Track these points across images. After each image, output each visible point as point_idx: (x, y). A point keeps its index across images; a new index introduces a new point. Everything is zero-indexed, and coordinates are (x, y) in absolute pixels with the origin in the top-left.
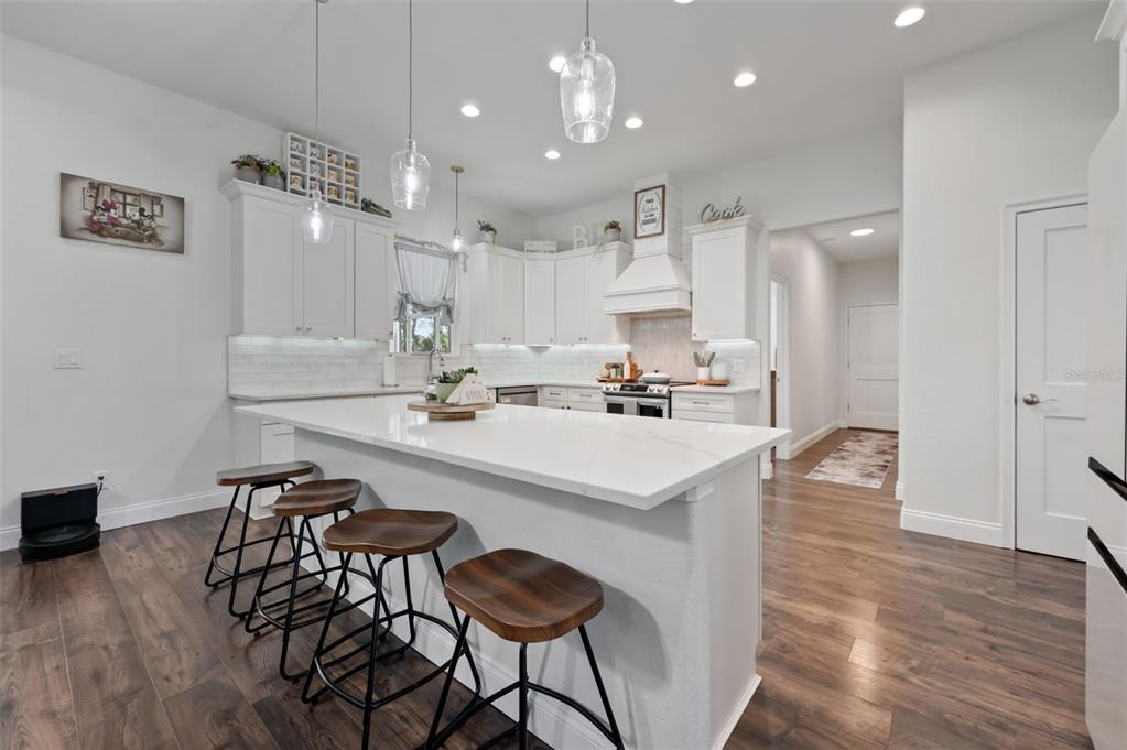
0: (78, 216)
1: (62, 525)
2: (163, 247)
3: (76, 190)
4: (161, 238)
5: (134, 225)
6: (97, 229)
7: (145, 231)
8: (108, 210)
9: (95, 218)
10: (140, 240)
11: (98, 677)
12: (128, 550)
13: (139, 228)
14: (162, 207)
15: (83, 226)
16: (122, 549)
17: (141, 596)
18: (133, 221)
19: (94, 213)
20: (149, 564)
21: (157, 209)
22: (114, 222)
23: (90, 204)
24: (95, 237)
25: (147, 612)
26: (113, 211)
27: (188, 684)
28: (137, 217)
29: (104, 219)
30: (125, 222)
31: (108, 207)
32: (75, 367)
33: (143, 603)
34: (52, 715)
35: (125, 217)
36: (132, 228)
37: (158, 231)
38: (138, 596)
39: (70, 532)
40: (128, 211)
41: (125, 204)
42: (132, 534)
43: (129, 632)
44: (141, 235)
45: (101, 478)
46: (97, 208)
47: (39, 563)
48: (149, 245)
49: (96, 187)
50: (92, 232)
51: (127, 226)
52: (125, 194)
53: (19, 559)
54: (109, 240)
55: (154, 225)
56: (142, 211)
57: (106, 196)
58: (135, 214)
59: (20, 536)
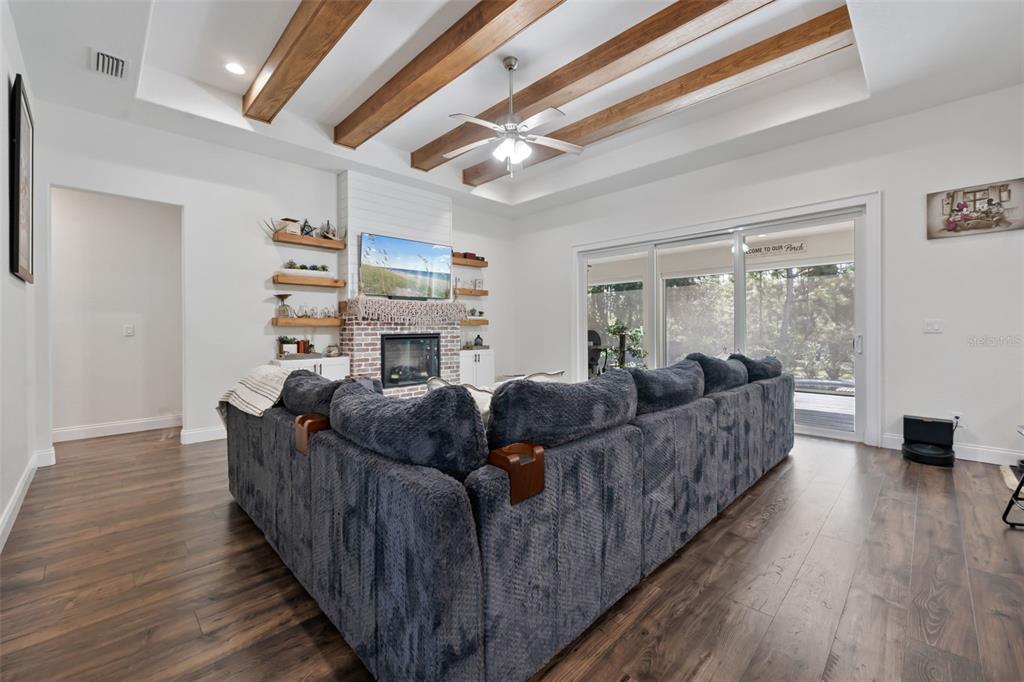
0: (939, 221)
1: (929, 444)
2: (1011, 227)
3: (937, 203)
4: (1008, 219)
5: (984, 215)
6: (953, 227)
7: (993, 217)
8: (961, 210)
9: (951, 219)
10: (988, 226)
11: (931, 533)
12: (974, 476)
13: (988, 216)
14: (1009, 192)
15: (943, 227)
16: (969, 475)
17: (974, 508)
18: (983, 212)
19: (950, 216)
20: (988, 491)
21: (1004, 195)
22: (966, 218)
23: (947, 209)
24: (952, 233)
25: (976, 519)
26: (965, 209)
27: (990, 570)
28: (986, 207)
29: (958, 218)
30: (975, 215)
31: (961, 208)
32: (937, 332)
33: (974, 512)
34: (902, 535)
35: (975, 211)
36: (981, 218)
37: (1006, 214)
38: (971, 507)
39: (932, 449)
40: (977, 206)
41: (975, 201)
42: (981, 468)
43: (958, 522)
44: (992, 221)
45: (957, 418)
46: (952, 211)
47: (913, 463)
48: (997, 229)
49: (951, 195)
50: (949, 230)
51: (977, 218)
52: (975, 192)
53: (902, 456)
54: (963, 233)
55: (1001, 210)
56: (990, 202)
57: (960, 199)
58: (982, 206)
59: (903, 441)
